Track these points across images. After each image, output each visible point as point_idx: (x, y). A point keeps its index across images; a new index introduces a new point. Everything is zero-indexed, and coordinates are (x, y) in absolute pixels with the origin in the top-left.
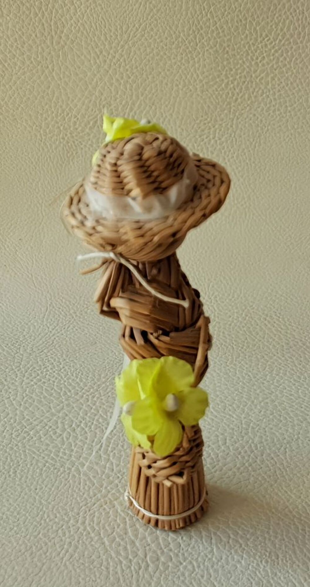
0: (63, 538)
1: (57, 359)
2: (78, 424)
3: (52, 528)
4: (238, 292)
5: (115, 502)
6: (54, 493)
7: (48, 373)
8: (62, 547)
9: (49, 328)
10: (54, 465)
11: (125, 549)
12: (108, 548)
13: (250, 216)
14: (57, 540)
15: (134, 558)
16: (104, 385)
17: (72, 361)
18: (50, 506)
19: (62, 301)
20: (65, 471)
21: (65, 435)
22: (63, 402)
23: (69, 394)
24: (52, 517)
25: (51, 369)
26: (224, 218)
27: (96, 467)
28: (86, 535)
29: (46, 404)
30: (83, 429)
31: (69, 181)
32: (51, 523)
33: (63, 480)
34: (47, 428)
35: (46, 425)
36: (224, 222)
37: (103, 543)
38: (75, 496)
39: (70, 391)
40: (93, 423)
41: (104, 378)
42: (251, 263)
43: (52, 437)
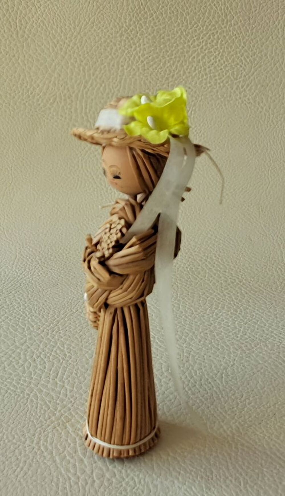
0: (19, 457)
2: (38, 354)
5: (67, 424)
6: (14, 417)
7: (15, 311)
8: (18, 466)
10: (15, 391)
12: (59, 465)
14: (13, 459)
16: (62, 321)
18: (10, 429)
19: (29, 249)
20: (24, 397)
21: (26, 364)
22: (26, 336)
23: (31, 329)
28: (39, 454)
29: (11, 338)
30: (43, 359)
32: (9, 444)
34: (11, 359)
35: (10, 356)
39: (33, 326)
40: (51, 354)
43: (14, 366)
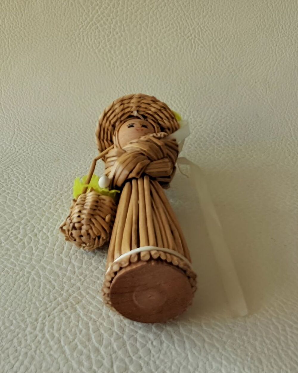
0: (19, 348)
1: (22, 173)
2: (40, 229)
3: (6, 337)
4: (188, 114)
5: (77, 306)
6: (12, 298)
7: (13, 185)
8: (16, 358)
9: (16, 149)
10: (14, 269)
11: (89, 357)
12: (69, 357)
13: (195, 47)
14: (11, 350)
15: (98, 368)
16: (66, 194)
17: (36, 174)
18: (7, 312)
19: (28, 126)
20: (24, 275)
21: (26, 240)
22: (25, 210)
23: (32, 203)
24: (7, 324)
25: (16, 181)
26: (172, 49)
27: (57, 271)
28: (44, 344)
29: (9, 212)
30: (45, 234)
31: (32, 17)
32: (5, 332)
33: (22, 284)
34: (8, 233)
35: (8, 231)
36: (173, 53)
37: (64, 352)
38: (34, 300)
39: (33, 200)
40: (55, 228)
41: (66, 188)
42: (198, 88)
43: (12, 242)
